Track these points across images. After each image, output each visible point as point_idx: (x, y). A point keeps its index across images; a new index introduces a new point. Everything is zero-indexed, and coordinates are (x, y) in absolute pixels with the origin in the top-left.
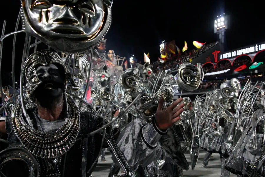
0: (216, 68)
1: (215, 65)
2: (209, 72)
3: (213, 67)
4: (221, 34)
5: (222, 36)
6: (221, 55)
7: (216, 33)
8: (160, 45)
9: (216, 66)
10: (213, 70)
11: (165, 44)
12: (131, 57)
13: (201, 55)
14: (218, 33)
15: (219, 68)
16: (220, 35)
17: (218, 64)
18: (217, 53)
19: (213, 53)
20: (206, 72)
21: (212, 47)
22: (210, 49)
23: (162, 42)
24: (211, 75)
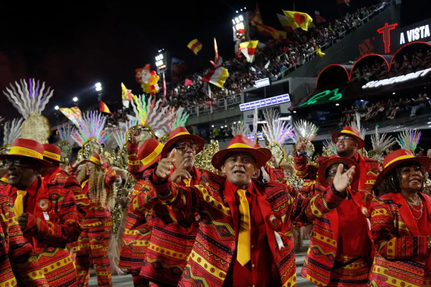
0: (392, 66)
1: (388, 59)
2: (374, 78)
3: (383, 65)
6: (402, 35)
8: (233, 21)
9: (392, 63)
10: (383, 72)
12: (158, 54)
13: (342, 38)
15: (401, 68)
17: (399, 58)
19: (378, 31)
20: (366, 78)
22: (365, 22)
24: (381, 87)
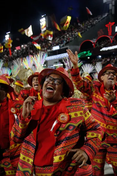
3: (109, 41)
4: (112, 3)
5: (112, 5)
6: (116, 27)
7: (106, 3)
8: (40, 20)
9: (113, 40)
10: (109, 44)
11: (46, 19)
13: (89, 28)
14: (108, 3)
16: (110, 5)
18: (111, 25)
19: (106, 26)
20: (102, 46)
21: (101, 20)
22: (99, 22)
23: (42, 16)
